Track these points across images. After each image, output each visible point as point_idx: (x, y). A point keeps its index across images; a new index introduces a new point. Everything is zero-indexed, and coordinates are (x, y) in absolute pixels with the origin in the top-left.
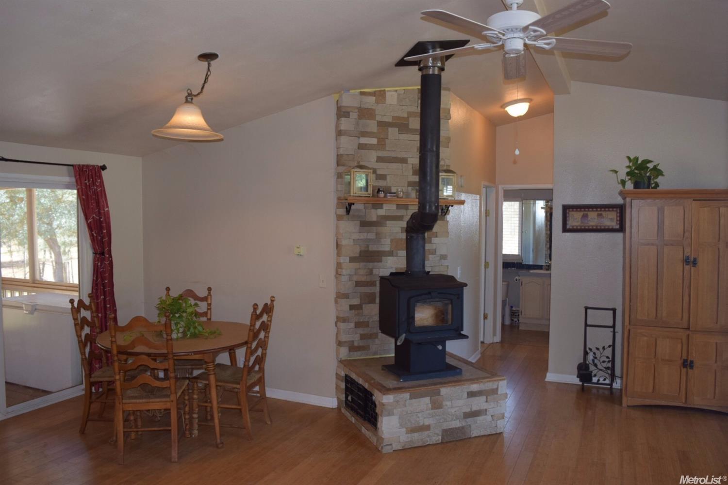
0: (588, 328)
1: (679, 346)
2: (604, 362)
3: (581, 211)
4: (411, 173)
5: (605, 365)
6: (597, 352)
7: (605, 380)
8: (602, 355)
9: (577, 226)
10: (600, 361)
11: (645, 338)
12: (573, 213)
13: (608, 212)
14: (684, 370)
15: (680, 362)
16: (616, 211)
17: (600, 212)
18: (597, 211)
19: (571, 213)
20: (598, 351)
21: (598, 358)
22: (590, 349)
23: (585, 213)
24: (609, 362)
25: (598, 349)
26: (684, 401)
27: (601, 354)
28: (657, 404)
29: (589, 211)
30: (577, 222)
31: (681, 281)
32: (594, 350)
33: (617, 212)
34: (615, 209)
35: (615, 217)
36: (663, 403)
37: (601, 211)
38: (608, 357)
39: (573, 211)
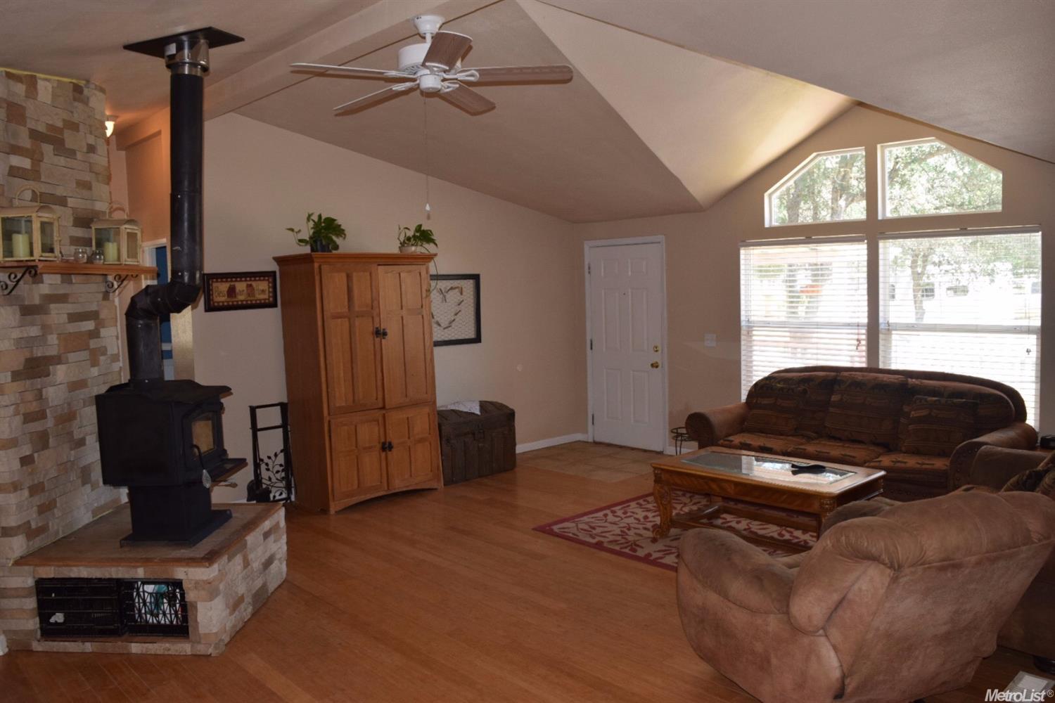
0: (259, 433)
1: (376, 429)
2: (278, 472)
3: (227, 281)
4: (71, 224)
5: (278, 476)
6: (270, 462)
7: (281, 494)
8: (276, 463)
9: (223, 302)
10: (273, 472)
11: (346, 428)
12: (218, 284)
13: (259, 282)
14: (383, 455)
15: (379, 446)
16: (268, 280)
17: (249, 283)
18: (246, 281)
19: (215, 285)
20: (270, 460)
21: (271, 469)
22: (262, 460)
23: (232, 283)
24: (283, 471)
25: (269, 458)
26: (386, 488)
27: (274, 462)
28: (363, 500)
29: (236, 281)
30: (224, 296)
31: (373, 357)
32: (266, 460)
33: (269, 283)
34: (267, 278)
35: (267, 288)
36: (368, 497)
37: (250, 280)
38: (281, 465)
39: (217, 282)
